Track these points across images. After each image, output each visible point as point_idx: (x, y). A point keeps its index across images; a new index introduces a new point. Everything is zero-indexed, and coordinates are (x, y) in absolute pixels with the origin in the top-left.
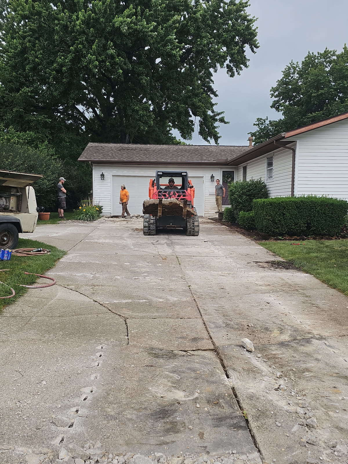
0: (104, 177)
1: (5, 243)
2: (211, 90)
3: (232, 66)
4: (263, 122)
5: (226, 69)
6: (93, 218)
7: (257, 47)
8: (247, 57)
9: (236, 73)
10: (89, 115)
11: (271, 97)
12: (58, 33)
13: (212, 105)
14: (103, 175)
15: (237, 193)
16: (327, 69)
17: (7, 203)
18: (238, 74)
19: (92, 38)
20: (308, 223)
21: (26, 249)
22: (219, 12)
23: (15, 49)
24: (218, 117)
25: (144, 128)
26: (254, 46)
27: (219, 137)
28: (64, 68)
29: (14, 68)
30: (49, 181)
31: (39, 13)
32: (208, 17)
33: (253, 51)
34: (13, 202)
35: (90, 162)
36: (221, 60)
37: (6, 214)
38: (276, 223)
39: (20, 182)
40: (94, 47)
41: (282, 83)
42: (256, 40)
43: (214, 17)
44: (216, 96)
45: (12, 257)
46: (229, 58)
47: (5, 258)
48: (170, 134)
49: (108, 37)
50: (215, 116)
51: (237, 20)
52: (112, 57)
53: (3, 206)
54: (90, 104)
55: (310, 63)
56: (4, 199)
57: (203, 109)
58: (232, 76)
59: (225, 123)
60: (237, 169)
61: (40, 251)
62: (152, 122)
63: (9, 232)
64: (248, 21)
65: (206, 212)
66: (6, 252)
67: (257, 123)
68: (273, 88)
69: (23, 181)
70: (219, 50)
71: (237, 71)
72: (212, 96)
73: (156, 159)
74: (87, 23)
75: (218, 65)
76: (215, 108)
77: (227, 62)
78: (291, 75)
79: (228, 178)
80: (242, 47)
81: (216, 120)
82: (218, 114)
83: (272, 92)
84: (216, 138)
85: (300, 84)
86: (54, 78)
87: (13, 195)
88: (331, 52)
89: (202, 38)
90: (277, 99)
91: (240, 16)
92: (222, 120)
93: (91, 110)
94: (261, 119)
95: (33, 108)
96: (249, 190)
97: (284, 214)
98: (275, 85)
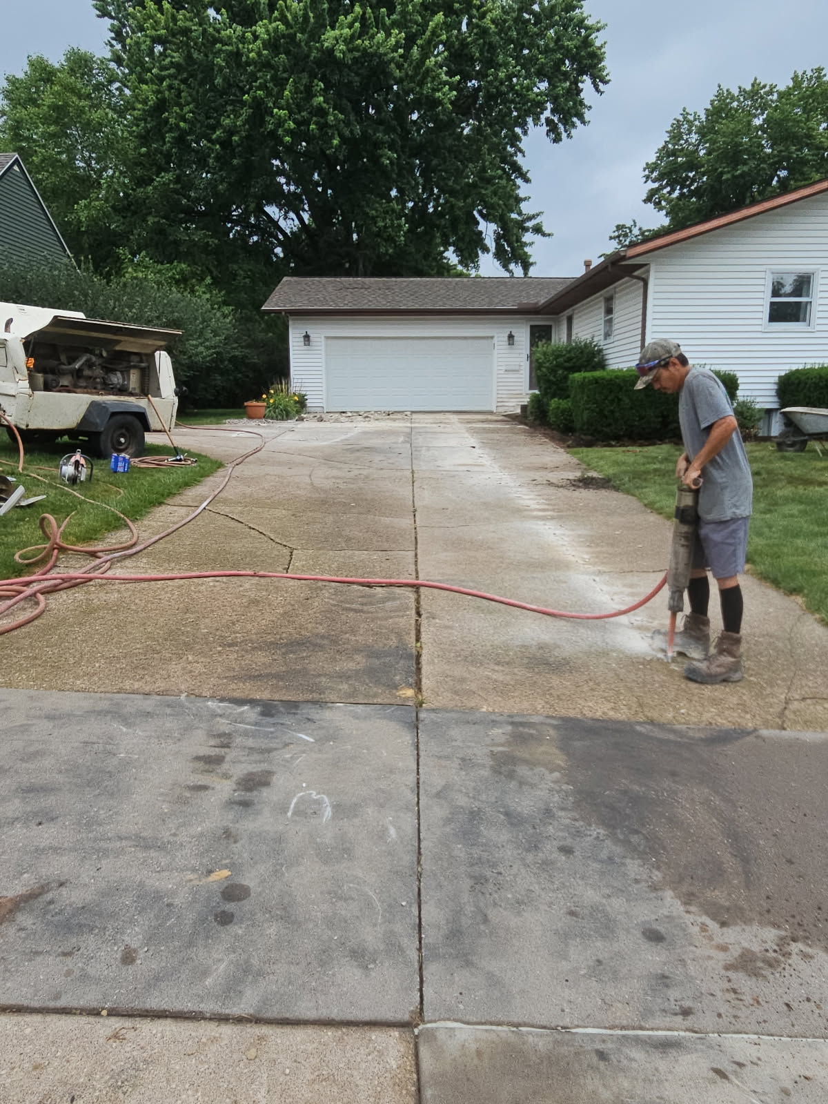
0: (309, 340)
1: (122, 447)
2: (517, 169)
3: (556, 122)
4: (628, 231)
5: (545, 128)
6: (287, 416)
7: (606, 82)
8: (586, 102)
9: (564, 135)
10: (289, 224)
11: (646, 182)
12: (221, 69)
13: (518, 200)
14: (307, 337)
15: (548, 364)
16: (757, 122)
17: (124, 380)
18: (569, 136)
19: (285, 75)
20: (663, 416)
21: (157, 457)
22: (532, 12)
23: (145, 102)
24: (529, 224)
25: (387, 251)
26: (599, 79)
27: (532, 264)
28: (235, 138)
29: (144, 139)
30: (208, 348)
31: (186, 32)
32: (510, 22)
33: (597, 90)
34: (134, 380)
35: (283, 313)
36: (535, 109)
37: (122, 398)
38: (606, 417)
39: (143, 344)
40: (286, 93)
41: (665, 152)
42: (603, 69)
43: (523, 23)
44: (527, 181)
45: (131, 470)
46: (549, 106)
47: (120, 469)
48: (445, 258)
49: (317, 70)
50: (524, 221)
51: (566, 27)
52: (321, 112)
53: (118, 386)
54: (291, 203)
55: (723, 109)
56: (119, 374)
57: (500, 211)
58: (557, 139)
59: (544, 235)
60: (558, 322)
61: (180, 460)
62: (402, 238)
63: (127, 430)
64: (587, 28)
65: (500, 404)
66: (121, 459)
67: (616, 234)
68: (647, 164)
69: (150, 342)
70: (529, 89)
71: (566, 131)
72: (519, 181)
73: (404, 305)
74: (273, 44)
75: (530, 120)
76: (524, 206)
77: (547, 113)
78: (685, 137)
79: (540, 338)
80: (576, 82)
81: (526, 230)
82: (530, 218)
83: (647, 172)
84: (526, 266)
85: (702, 153)
86: (217, 159)
87: (134, 367)
88: (764, 86)
89: (497, 66)
90: (656, 185)
91: (571, 19)
92: (538, 230)
93: (292, 215)
94: (623, 226)
95: (183, 215)
96: (570, 360)
97: (620, 400)
98: (652, 159)
